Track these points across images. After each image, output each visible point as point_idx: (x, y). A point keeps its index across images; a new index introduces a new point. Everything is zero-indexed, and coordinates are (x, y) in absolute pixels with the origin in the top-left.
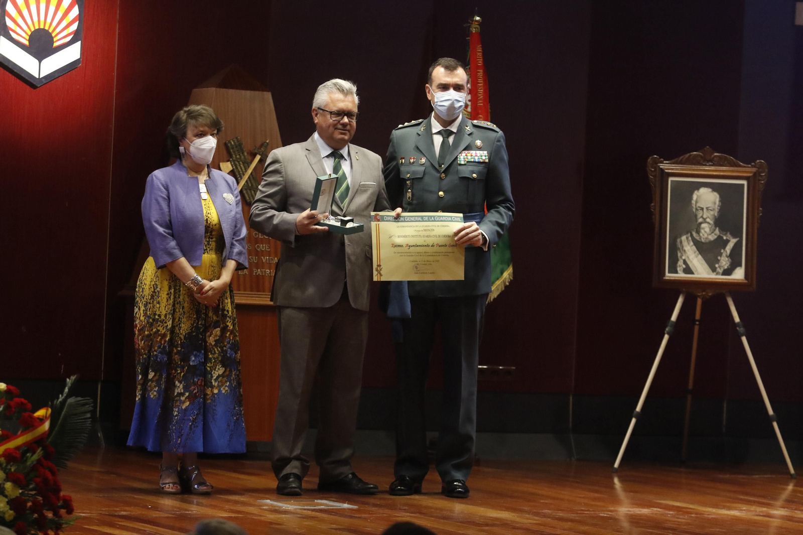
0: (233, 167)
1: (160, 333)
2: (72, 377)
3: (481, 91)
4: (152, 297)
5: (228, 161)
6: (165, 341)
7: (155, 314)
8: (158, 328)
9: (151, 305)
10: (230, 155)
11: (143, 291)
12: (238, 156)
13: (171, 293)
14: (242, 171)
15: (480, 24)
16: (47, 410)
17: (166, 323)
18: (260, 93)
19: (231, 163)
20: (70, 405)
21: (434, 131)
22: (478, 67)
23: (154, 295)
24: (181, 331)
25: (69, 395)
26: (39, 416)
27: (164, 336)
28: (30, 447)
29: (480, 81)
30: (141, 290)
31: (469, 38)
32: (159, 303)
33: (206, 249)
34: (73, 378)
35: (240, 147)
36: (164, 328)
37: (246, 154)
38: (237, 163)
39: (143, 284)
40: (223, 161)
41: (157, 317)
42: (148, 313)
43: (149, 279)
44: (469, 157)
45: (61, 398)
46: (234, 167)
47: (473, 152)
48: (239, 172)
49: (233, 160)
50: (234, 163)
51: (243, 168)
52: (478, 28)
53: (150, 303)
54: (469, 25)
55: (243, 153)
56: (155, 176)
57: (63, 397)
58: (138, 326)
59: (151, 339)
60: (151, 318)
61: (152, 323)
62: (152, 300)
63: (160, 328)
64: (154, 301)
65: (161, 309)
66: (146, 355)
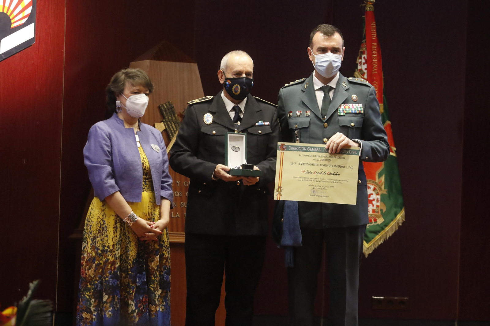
0: (165, 126)
1: (109, 261)
3: (375, 61)
4: (99, 231)
5: (161, 122)
6: (115, 268)
7: (104, 246)
8: (108, 258)
9: (99, 238)
10: (164, 117)
11: (90, 228)
12: (170, 118)
13: (117, 227)
14: (174, 130)
16: (14, 308)
17: (114, 252)
18: (188, 64)
19: (164, 123)
20: (33, 306)
21: (316, 88)
22: (373, 41)
23: (102, 229)
25: (33, 297)
26: (6, 314)
27: (113, 263)
29: (374, 52)
30: (89, 227)
31: (364, 16)
32: (107, 236)
33: (144, 188)
34: (35, 283)
35: (171, 109)
36: (112, 256)
37: (176, 116)
38: (169, 123)
39: (91, 222)
40: (157, 122)
41: (106, 248)
42: (97, 245)
43: (96, 217)
44: (347, 109)
45: (25, 299)
46: (167, 127)
47: (350, 105)
48: (171, 131)
49: (166, 121)
50: (167, 124)
51: (174, 128)
52: (372, 8)
53: (98, 237)
54: (364, 5)
55: (174, 115)
57: (27, 299)
58: (86, 258)
59: (101, 268)
60: (99, 249)
61: (101, 254)
62: (99, 234)
63: (110, 257)
64: (102, 235)
65: (109, 241)
66: (97, 281)
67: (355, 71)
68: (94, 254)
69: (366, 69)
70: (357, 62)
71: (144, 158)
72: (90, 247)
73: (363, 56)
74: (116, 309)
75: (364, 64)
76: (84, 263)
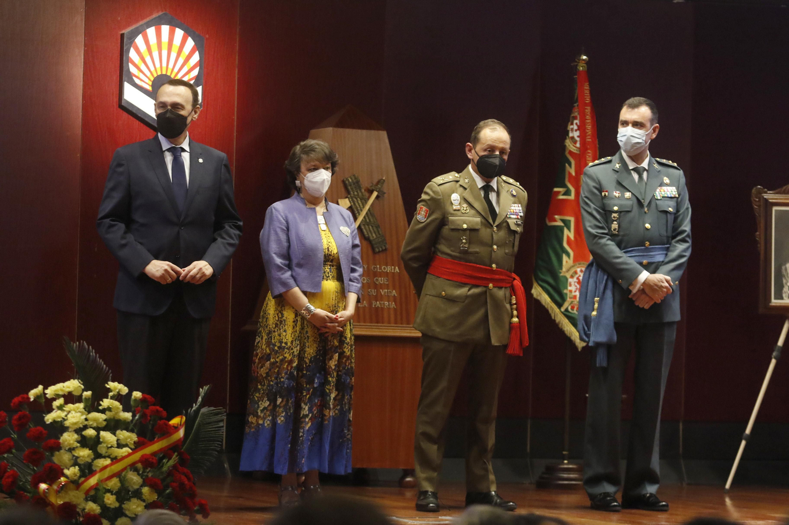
0: (351, 203)
1: (286, 359)
2: (204, 387)
3: (589, 127)
4: (276, 325)
5: (346, 198)
6: (292, 367)
7: (281, 342)
8: (285, 355)
10: (348, 192)
11: (266, 321)
12: (356, 193)
13: (297, 320)
14: (360, 207)
15: (587, 63)
16: (182, 418)
17: (292, 349)
18: (376, 132)
19: (349, 199)
20: (203, 414)
22: (586, 104)
23: (280, 323)
24: (306, 355)
25: (203, 405)
26: (174, 424)
27: (291, 362)
28: (166, 453)
29: (588, 117)
30: (265, 320)
31: (576, 76)
32: (285, 331)
33: (329, 277)
34: (206, 388)
35: (357, 184)
36: (290, 354)
37: (363, 191)
38: (355, 200)
39: (267, 314)
40: (341, 198)
41: (283, 345)
42: (273, 341)
45: (195, 407)
46: (352, 204)
48: (357, 208)
49: (351, 197)
50: (352, 200)
51: (361, 205)
52: (585, 67)
53: (274, 332)
54: (576, 63)
55: (360, 190)
56: (274, 208)
57: (197, 407)
58: (259, 354)
59: (277, 367)
60: (276, 346)
61: (277, 351)
62: (277, 328)
63: (287, 355)
64: (280, 329)
65: (287, 336)
66: (273, 382)
67: (566, 139)
68: (268, 351)
69: (578, 137)
70: (568, 129)
71: (329, 242)
72: (264, 343)
73: (575, 121)
74: (289, 414)
75: (576, 130)
76: (257, 361)
